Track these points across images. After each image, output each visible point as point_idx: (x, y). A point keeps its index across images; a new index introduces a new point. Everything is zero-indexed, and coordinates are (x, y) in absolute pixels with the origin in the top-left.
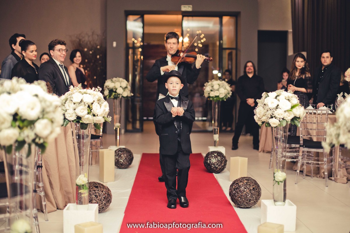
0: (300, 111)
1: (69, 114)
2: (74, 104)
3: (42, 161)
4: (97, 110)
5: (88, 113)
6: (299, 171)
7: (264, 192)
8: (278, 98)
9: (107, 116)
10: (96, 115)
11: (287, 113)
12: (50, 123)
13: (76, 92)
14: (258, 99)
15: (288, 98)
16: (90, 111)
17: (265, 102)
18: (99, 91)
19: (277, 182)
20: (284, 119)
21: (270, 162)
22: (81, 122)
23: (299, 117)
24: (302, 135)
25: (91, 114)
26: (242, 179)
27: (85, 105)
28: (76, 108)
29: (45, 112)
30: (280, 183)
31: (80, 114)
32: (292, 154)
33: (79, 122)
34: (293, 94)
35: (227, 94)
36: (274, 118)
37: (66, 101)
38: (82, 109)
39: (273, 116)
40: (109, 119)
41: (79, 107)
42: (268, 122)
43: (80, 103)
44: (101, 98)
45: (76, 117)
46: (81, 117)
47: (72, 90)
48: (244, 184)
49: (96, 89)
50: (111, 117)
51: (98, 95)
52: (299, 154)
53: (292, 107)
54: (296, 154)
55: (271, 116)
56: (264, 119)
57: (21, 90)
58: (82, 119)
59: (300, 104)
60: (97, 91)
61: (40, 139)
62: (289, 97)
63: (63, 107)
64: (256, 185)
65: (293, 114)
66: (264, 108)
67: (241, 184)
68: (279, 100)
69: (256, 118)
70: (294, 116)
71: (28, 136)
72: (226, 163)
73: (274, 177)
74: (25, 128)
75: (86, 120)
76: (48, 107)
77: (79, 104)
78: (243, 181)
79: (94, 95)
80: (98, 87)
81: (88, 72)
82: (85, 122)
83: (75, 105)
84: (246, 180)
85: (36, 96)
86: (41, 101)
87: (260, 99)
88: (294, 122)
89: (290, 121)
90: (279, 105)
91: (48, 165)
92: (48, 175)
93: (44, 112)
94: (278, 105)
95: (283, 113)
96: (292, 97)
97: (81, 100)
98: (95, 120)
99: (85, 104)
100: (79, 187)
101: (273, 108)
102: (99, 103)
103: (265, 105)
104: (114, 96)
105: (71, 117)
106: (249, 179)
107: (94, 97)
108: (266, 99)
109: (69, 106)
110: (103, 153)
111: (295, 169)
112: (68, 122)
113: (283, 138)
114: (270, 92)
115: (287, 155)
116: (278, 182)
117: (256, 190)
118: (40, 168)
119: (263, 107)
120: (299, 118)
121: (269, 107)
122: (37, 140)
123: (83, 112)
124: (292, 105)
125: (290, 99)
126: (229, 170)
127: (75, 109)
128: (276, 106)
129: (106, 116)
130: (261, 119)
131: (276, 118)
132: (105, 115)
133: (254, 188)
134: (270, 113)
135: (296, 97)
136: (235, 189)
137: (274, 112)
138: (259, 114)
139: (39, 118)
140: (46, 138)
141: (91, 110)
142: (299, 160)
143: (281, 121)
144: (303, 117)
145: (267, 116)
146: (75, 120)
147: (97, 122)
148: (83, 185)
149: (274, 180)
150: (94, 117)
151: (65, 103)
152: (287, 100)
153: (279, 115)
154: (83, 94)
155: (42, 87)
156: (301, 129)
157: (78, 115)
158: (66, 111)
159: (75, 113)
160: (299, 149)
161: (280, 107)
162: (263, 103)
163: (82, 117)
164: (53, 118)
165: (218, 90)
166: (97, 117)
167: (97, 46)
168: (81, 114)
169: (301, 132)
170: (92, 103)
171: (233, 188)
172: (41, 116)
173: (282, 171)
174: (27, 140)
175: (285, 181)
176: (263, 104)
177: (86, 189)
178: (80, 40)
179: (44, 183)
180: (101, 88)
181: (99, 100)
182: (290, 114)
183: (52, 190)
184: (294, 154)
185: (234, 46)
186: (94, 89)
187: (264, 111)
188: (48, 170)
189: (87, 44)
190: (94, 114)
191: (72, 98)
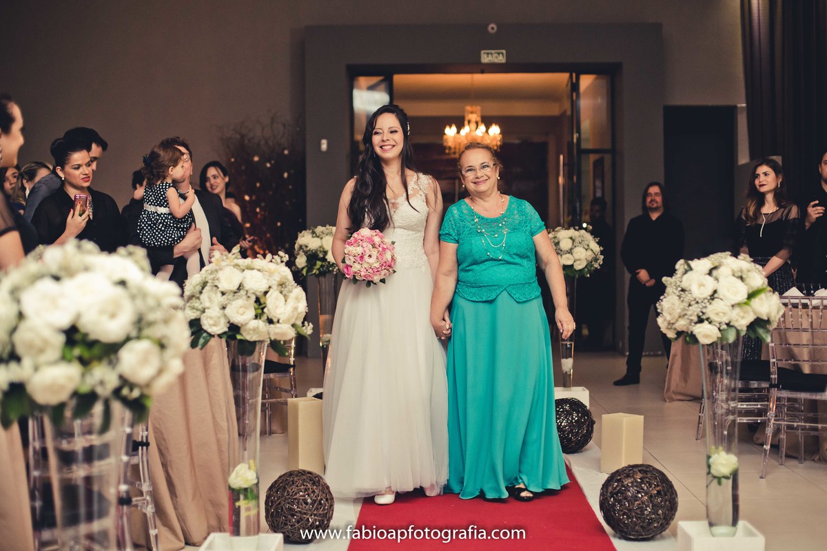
0: (770, 306)
1: (211, 318)
2: (223, 294)
3: (147, 430)
4: (277, 307)
5: (256, 317)
6: (769, 447)
7: (684, 500)
8: (714, 273)
9: (303, 323)
10: (275, 320)
11: (737, 310)
12: (156, 349)
13: (228, 265)
14: (668, 276)
15: (740, 274)
16: (260, 311)
17: (684, 285)
18: (282, 262)
19: (715, 477)
20: (731, 324)
21: (699, 423)
22: (239, 337)
23: (766, 318)
24: (775, 360)
25: (262, 319)
26: (631, 470)
27: (249, 297)
28: (226, 305)
29: (143, 323)
30: (724, 481)
31: (237, 319)
32: (750, 405)
33: (236, 338)
34: (753, 264)
35: (591, 262)
36: (706, 322)
37: (203, 288)
38: (241, 307)
39: (704, 317)
40: (308, 330)
41: (233, 303)
42: (692, 332)
43: (235, 292)
44: (286, 279)
45: (228, 325)
46: (240, 325)
47: (217, 260)
48: (637, 482)
49: (276, 257)
50: (311, 326)
51: (279, 273)
52: (767, 405)
53: (751, 296)
54: (761, 405)
55: (699, 317)
56: (681, 324)
57: (86, 269)
58: (242, 331)
59: (769, 288)
60: (277, 264)
61: (131, 390)
62: (741, 271)
63: (196, 303)
64: (664, 485)
65: (752, 314)
66: (682, 299)
67: (628, 482)
68: (717, 279)
69: (663, 323)
70: (755, 317)
71: (102, 383)
72: (592, 428)
73: (709, 466)
74: (95, 364)
75: (251, 332)
76: (152, 309)
77: (234, 296)
78: (634, 474)
79: (271, 273)
80: (281, 253)
81: (263, 213)
82: (248, 338)
83: (224, 296)
84: (640, 471)
85: (123, 283)
86: (133, 297)
87: (671, 276)
88: (755, 332)
89: (746, 329)
90: (718, 291)
91: (164, 439)
92: (163, 464)
93: (141, 324)
94: (715, 292)
95: (727, 309)
96: (749, 271)
97: (240, 286)
98: (272, 333)
99: (248, 295)
100: (235, 494)
101: (704, 299)
102: (281, 292)
103: (683, 290)
104: (318, 269)
105: (215, 325)
106: (648, 470)
107: (269, 276)
108: (686, 276)
109: (211, 300)
110: (296, 407)
111: (760, 441)
112: (208, 338)
113: (729, 368)
114: (696, 260)
115: (739, 406)
116: (719, 479)
117: (666, 495)
118: (145, 448)
119: (679, 297)
120: (768, 322)
121: (694, 296)
122: (125, 391)
123: (244, 313)
124: (750, 292)
125: (744, 276)
126: (599, 445)
127: (224, 308)
128: (710, 292)
129: (299, 323)
130: (674, 326)
131: (710, 323)
132: (296, 319)
133: (659, 492)
134: (695, 310)
135: (759, 271)
136: (615, 494)
137: (706, 307)
138: (670, 314)
139: (128, 339)
140: (148, 385)
141: (263, 309)
142: (769, 420)
143: (724, 330)
144: (777, 319)
145: (688, 319)
146: (225, 333)
147: (278, 339)
148: (246, 489)
149: (709, 473)
150: (272, 326)
151: (201, 293)
152: (738, 277)
153: (717, 314)
154: (243, 271)
155: (136, 262)
156: (773, 345)
157: (231, 322)
158: (204, 312)
159: (225, 315)
160: (768, 392)
161: (721, 297)
162: (679, 286)
163: (242, 325)
164: (165, 337)
165: (570, 252)
166: (278, 325)
167: (284, 149)
168: (240, 320)
169: (773, 351)
170: (266, 293)
171: (610, 491)
172: (134, 334)
173: (728, 450)
174: (99, 390)
175: (735, 476)
176: (680, 289)
177: (252, 499)
178: (243, 136)
179: (153, 483)
180: (287, 256)
181: (282, 285)
182: (745, 312)
183: (174, 498)
184: (757, 405)
185: (608, 146)
186: (271, 257)
187: (682, 307)
188: (165, 452)
189: (259, 144)
190: (270, 317)
191: (218, 279)
